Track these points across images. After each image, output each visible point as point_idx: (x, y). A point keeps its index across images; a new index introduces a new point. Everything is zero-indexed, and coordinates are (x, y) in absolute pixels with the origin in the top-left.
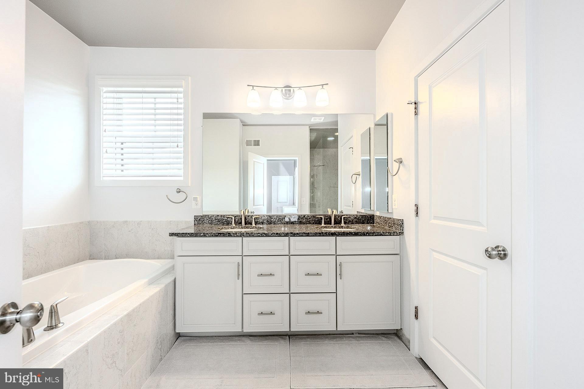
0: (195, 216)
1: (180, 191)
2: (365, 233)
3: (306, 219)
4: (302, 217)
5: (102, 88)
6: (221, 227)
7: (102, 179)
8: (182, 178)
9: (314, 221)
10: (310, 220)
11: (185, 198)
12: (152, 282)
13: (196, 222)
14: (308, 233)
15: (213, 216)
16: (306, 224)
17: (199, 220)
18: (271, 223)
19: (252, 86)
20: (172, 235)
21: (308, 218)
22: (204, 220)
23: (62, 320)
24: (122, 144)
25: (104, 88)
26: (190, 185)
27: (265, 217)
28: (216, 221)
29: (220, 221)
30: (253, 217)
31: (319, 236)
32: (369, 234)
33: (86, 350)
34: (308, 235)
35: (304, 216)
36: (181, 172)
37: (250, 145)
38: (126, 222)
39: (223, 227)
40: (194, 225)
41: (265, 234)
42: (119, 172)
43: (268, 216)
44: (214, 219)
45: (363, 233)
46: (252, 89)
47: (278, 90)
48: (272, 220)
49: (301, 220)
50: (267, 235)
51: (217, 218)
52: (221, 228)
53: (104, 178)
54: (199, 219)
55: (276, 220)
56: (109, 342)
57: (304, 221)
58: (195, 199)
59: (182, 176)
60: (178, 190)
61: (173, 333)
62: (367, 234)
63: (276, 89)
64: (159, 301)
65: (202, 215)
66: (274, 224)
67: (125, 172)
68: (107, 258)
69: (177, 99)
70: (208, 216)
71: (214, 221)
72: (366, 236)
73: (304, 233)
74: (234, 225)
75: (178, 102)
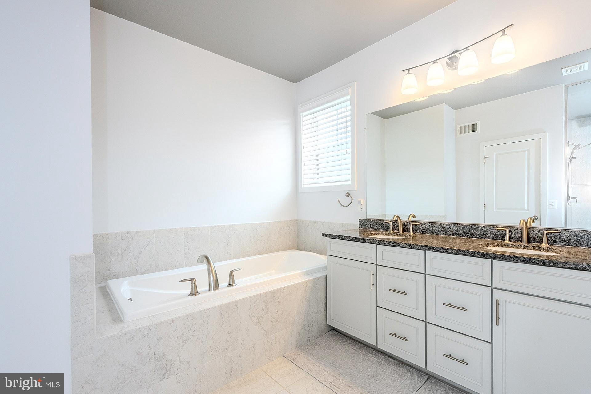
0: (359, 219)
1: (349, 195)
2: (546, 261)
3: (481, 231)
4: (474, 228)
5: (302, 114)
6: (375, 232)
7: (302, 187)
8: (349, 183)
9: (494, 234)
10: (487, 232)
11: (350, 202)
12: (307, 273)
13: (360, 226)
14: (448, 249)
15: (374, 220)
16: (482, 238)
17: (364, 224)
18: (433, 233)
19: (407, 70)
20: (324, 235)
21: (485, 230)
22: (366, 224)
23: (236, 281)
24: (317, 155)
25: (303, 113)
26: (356, 189)
27: (426, 224)
28: (377, 225)
29: (380, 226)
30: (411, 224)
31: (463, 255)
32: (554, 264)
33: (236, 303)
34: (447, 252)
35: (478, 227)
36: (349, 177)
37: (464, 132)
38: (315, 222)
39: (377, 233)
40: (358, 228)
41: (397, 244)
42: (315, 181)
43: (430, 224)
44: (375, 223)
45: (541, 260)
46: (408, 73)
47: (437, 63)
48: (434, 229)
49: (474, 232)
50: (398, 246)
51: (378, 223)
52: (375, 234)
53: (304, 186)
54: (362, 222)
55: (440, 229)
56: (254, 306)
57: (478, 233)
58: (359, 202)
59: (349, 181)
60: (348, 194)
61: (324, 323)
62: (549, 263)
63: (435, 62)
64: (306, 290)
65: (365, 219)
66: (436, 234)
67: (321, 180)
68: (305, 250)
69: (346, 107)
70: (370, 220)
71: (375, 226)
72: (548, 266)
73: (442, 248)
74: (392, 232)
75: (346, 110)
